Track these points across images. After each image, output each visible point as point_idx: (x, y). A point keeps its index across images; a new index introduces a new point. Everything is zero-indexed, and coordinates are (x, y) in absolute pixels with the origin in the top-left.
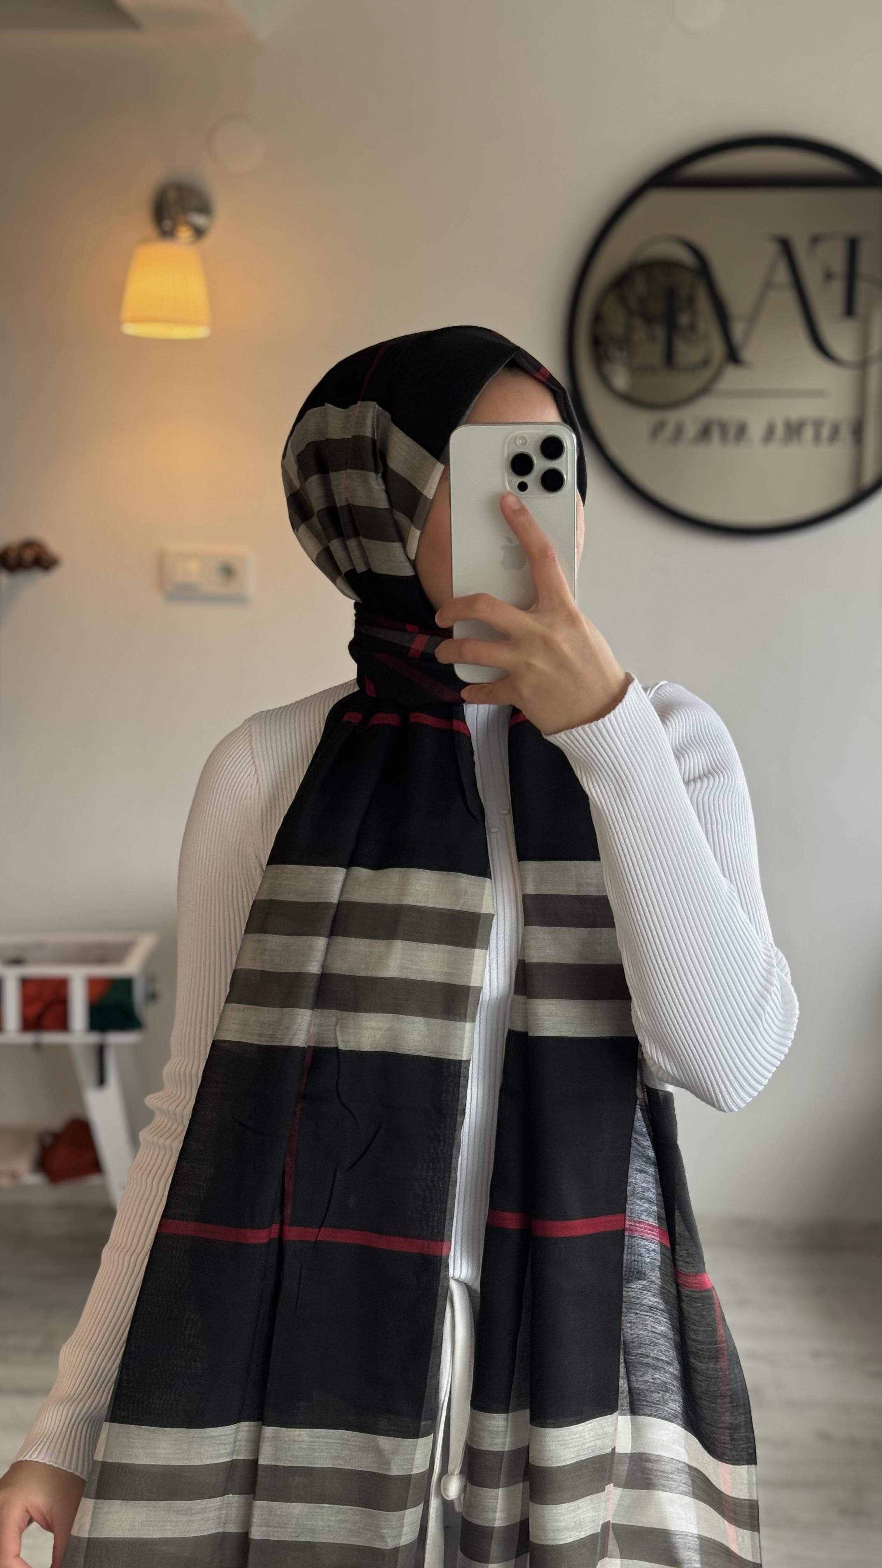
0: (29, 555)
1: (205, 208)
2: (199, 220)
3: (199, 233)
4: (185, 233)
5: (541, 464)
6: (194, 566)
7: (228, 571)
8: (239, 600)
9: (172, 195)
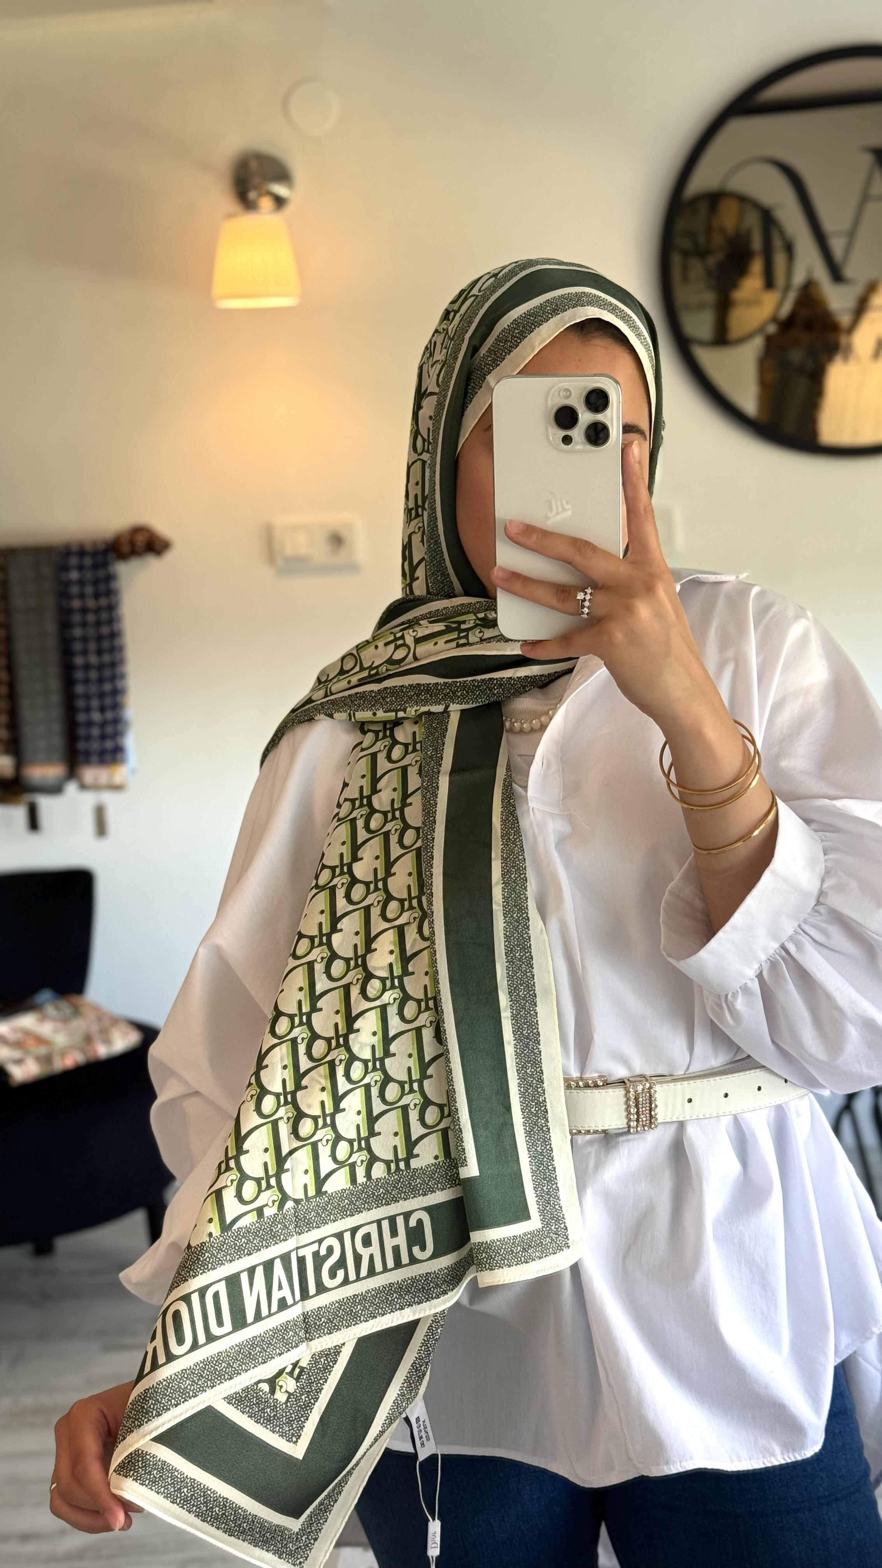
0: (140, 539)
1: (283, 175)
2: (280, 190)
3: (280, 202)
4: (266, 203)
5: (585, 417)
6: (302, 539)
7: (337, 540)
8: (352, 568)
9: (254, 165)
